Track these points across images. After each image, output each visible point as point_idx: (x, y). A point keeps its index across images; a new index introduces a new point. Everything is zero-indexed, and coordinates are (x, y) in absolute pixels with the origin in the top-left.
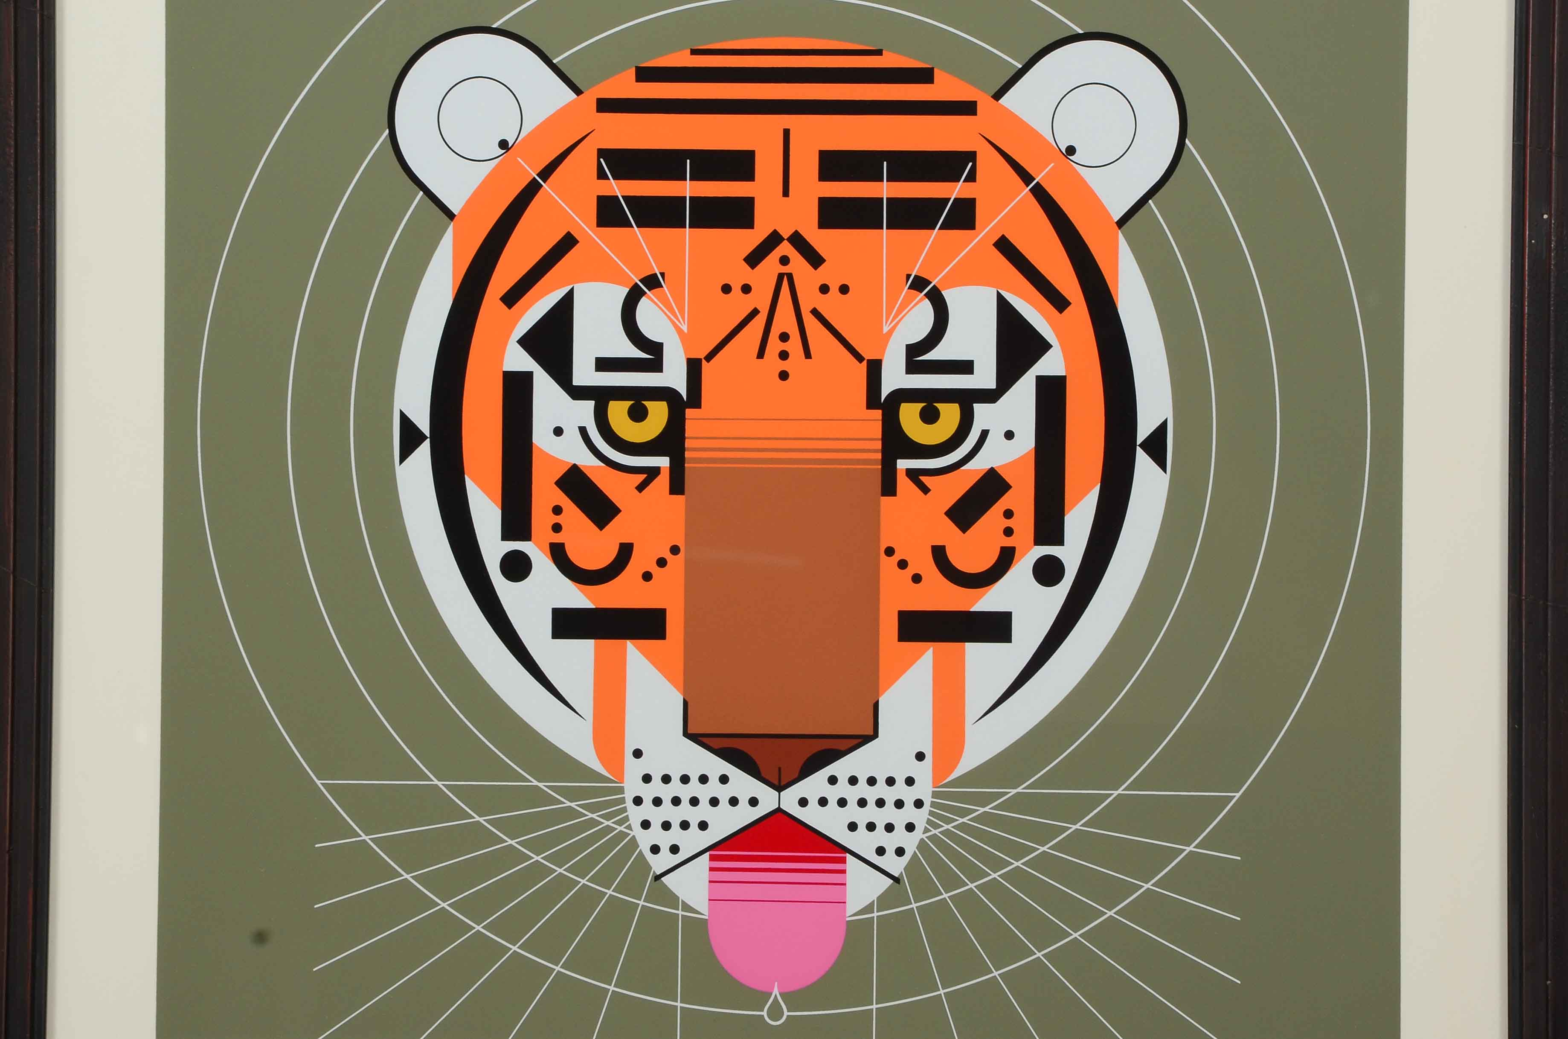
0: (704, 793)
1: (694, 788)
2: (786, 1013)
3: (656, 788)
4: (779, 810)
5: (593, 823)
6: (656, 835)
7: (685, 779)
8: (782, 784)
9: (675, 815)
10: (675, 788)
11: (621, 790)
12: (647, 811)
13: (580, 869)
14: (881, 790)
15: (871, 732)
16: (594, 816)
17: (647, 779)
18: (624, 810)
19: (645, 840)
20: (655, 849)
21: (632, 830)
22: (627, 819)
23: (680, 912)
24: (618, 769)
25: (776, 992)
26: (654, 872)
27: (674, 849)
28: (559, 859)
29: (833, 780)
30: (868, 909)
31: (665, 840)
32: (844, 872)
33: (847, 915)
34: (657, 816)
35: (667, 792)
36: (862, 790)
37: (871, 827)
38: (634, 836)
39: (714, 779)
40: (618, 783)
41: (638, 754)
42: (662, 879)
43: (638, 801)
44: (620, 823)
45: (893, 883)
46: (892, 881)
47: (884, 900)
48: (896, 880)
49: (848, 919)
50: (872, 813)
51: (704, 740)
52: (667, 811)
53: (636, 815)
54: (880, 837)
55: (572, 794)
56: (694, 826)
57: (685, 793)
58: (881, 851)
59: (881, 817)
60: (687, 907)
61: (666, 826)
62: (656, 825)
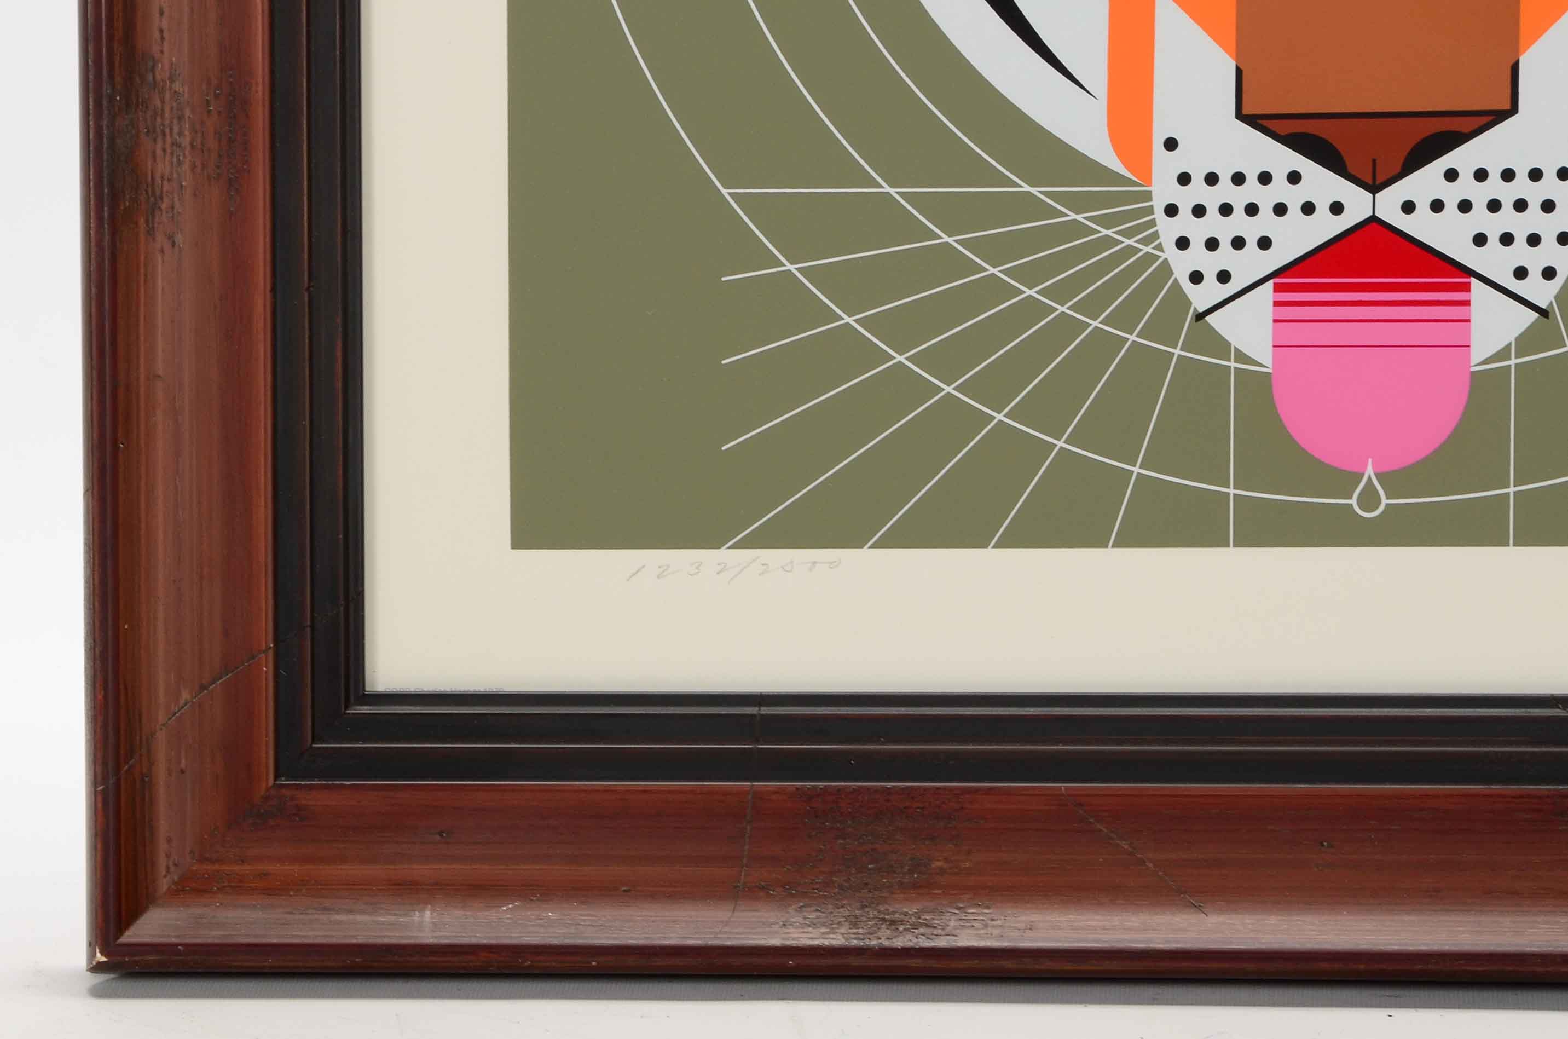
0: (1266, 197)
1: (1252, 191)
2: (1384, 501)
3: (1198, 192)
4: (1373, 219)
5: (1108, 242)
6: (1197, 258)
7: (1238, 179)
8: (1378, 182)
9: (1224, 229)
10: (1225, 191)
11: (1148, 196)
12: (1185, 224)
13: (1091, 307)
14: (1522, 187)
15: (1507, 106)
16: (1109, 232)
17: (1184, 179)
18: (1153, 223)
19: (1182, 263)
20: (1196, 277)
21: (1163, 251)
22: (1156, 235)
23: (1233, 364)
24: (1143, 166)
25: (1370, 471)
26: (1195, 309)
27: (1224, 277)
28: (1060, 293)
29: (1451, 175)
30: (1503, 354)
31: (1210, 264)
32: (1467, 303)
33: (1472, 364)
34: (1198, 231)
35: (1212, 198)
36: (1494, 187)
37: (1507, 239)
38: (1166, 259)
39: (1280, 178)
40: (1143, 186)
41: (1171, 144)
42: (1207, 318)
43: (1171, 210)
44: (1146, 241)
45: (1539, 317)
46: (1537, 315)
47: (1526, 342)
48: (1543, 313)
49: (1473, 369)
50: (1507, 220)
51: (1264, 123)
52: (1213, 225)
53: (1169, 230)
54: (1520, 253)
55: (1076, 202)
56: (1252, 243)
57: (1239, 197)
58: (1521, 273)
59: (1521, 225)
60: (1241, 357)
61: (1212, 244)
62: (1197, 244)
